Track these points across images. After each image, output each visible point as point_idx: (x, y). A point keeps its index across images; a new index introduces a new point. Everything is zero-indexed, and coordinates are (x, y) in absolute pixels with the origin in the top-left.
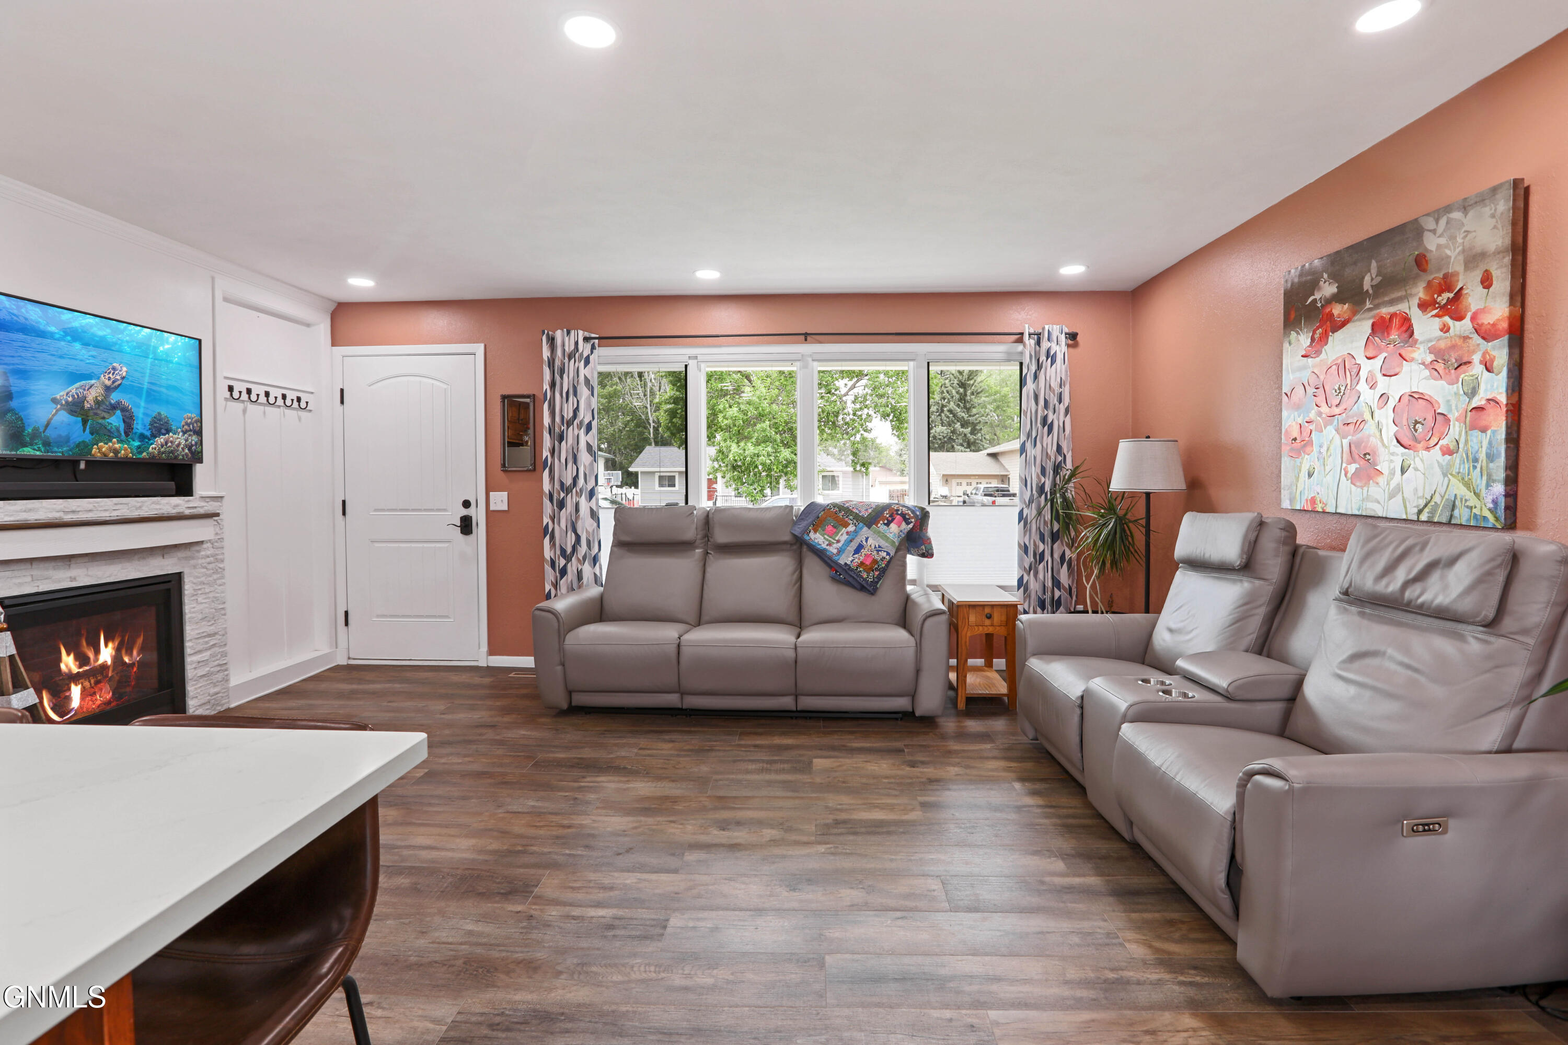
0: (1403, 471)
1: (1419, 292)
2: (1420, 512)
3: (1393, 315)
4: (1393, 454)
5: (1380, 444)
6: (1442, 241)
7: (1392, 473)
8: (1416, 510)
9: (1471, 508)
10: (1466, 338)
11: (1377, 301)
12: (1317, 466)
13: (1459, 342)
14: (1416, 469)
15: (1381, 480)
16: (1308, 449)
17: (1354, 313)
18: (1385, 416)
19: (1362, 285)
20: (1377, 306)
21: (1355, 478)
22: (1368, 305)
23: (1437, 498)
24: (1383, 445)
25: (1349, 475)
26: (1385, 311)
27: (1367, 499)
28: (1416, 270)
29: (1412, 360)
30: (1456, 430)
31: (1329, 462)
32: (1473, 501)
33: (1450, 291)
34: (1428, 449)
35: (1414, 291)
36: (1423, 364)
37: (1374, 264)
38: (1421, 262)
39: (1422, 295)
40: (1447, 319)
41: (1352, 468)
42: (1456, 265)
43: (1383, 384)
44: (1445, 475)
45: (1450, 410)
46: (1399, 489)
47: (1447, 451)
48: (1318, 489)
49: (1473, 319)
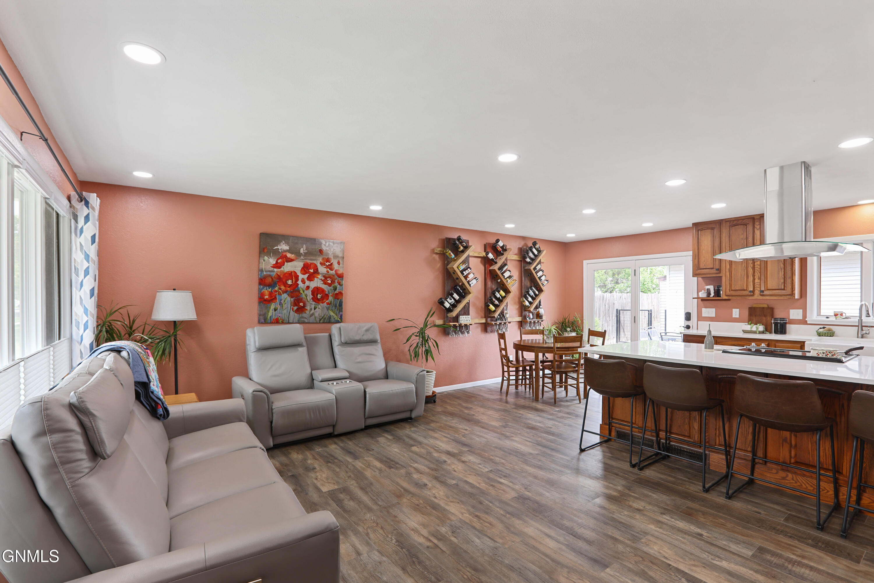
0: (315, 309)
1: (320, 260)
2: (320, 320)
3: (311, 264)
4: (311, 304)
5: (306, 301)
6: (327, 249)
7: (311, 309)
8: (319, 320)
9: (334, 318)
10: (333, 276)
11: (305, 258)
12: (279, 307)
13: (332, 276)
14: (319, 308)
15: (307, 312)
16: (274, 301)
17: (297, 259)
18: (309, 293)
19: (300, 251)
20: (305, 259)
21: (297, 311)
22: (302, 258)
23: (325, 316)
24: (308, 301)
25: (294, 310)
26: (309, 262)
27: (302, 317)
28: (319, 253)
29: (318, 278)
30: (331, 298)
31: (285, 306)
32: (335, 316)
33: (330, 262)
34: (323, 303)
35: (318, 259)
36: (321, 279)
37: (304, 246)
38: (321, 251)
39: (321, 260)
40: (328, 269)
41: (295, 308)
42: (331, 256)
43: (307, 283)
44: (328, 310)
45: (329, 293)
46: (313, 314)
47: (328, 304)
48: (280, 315)
49: (336, 271)
